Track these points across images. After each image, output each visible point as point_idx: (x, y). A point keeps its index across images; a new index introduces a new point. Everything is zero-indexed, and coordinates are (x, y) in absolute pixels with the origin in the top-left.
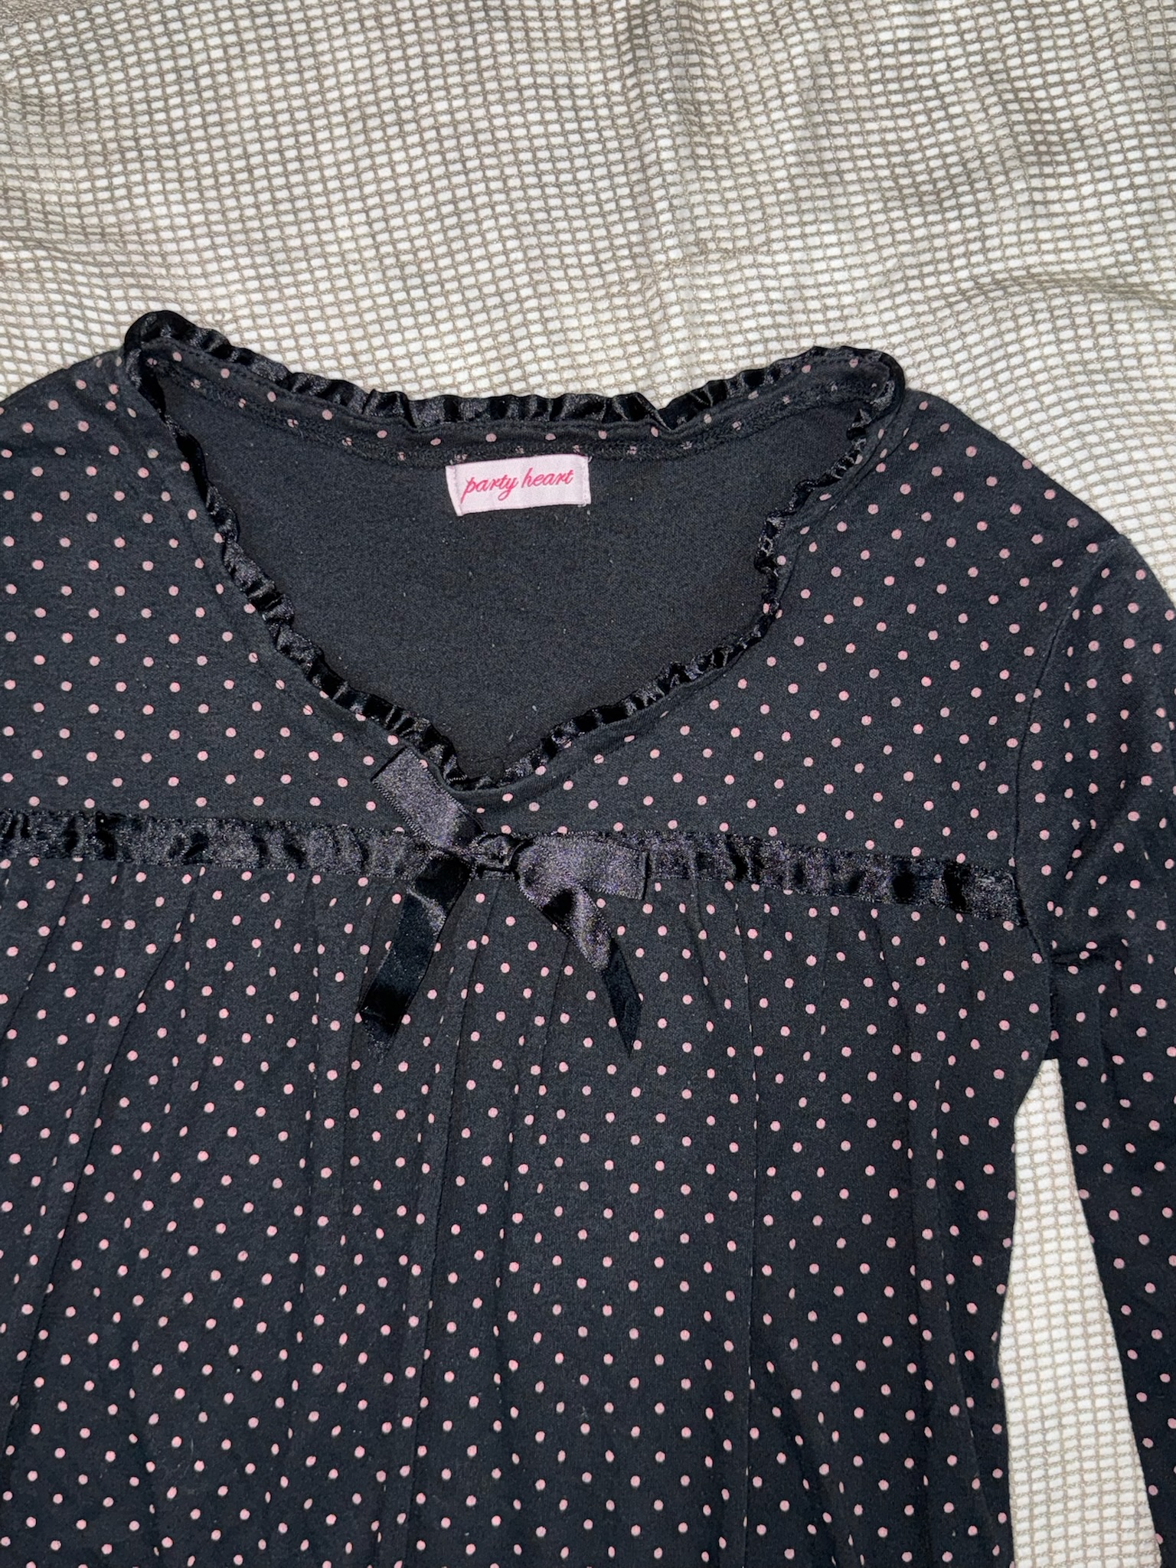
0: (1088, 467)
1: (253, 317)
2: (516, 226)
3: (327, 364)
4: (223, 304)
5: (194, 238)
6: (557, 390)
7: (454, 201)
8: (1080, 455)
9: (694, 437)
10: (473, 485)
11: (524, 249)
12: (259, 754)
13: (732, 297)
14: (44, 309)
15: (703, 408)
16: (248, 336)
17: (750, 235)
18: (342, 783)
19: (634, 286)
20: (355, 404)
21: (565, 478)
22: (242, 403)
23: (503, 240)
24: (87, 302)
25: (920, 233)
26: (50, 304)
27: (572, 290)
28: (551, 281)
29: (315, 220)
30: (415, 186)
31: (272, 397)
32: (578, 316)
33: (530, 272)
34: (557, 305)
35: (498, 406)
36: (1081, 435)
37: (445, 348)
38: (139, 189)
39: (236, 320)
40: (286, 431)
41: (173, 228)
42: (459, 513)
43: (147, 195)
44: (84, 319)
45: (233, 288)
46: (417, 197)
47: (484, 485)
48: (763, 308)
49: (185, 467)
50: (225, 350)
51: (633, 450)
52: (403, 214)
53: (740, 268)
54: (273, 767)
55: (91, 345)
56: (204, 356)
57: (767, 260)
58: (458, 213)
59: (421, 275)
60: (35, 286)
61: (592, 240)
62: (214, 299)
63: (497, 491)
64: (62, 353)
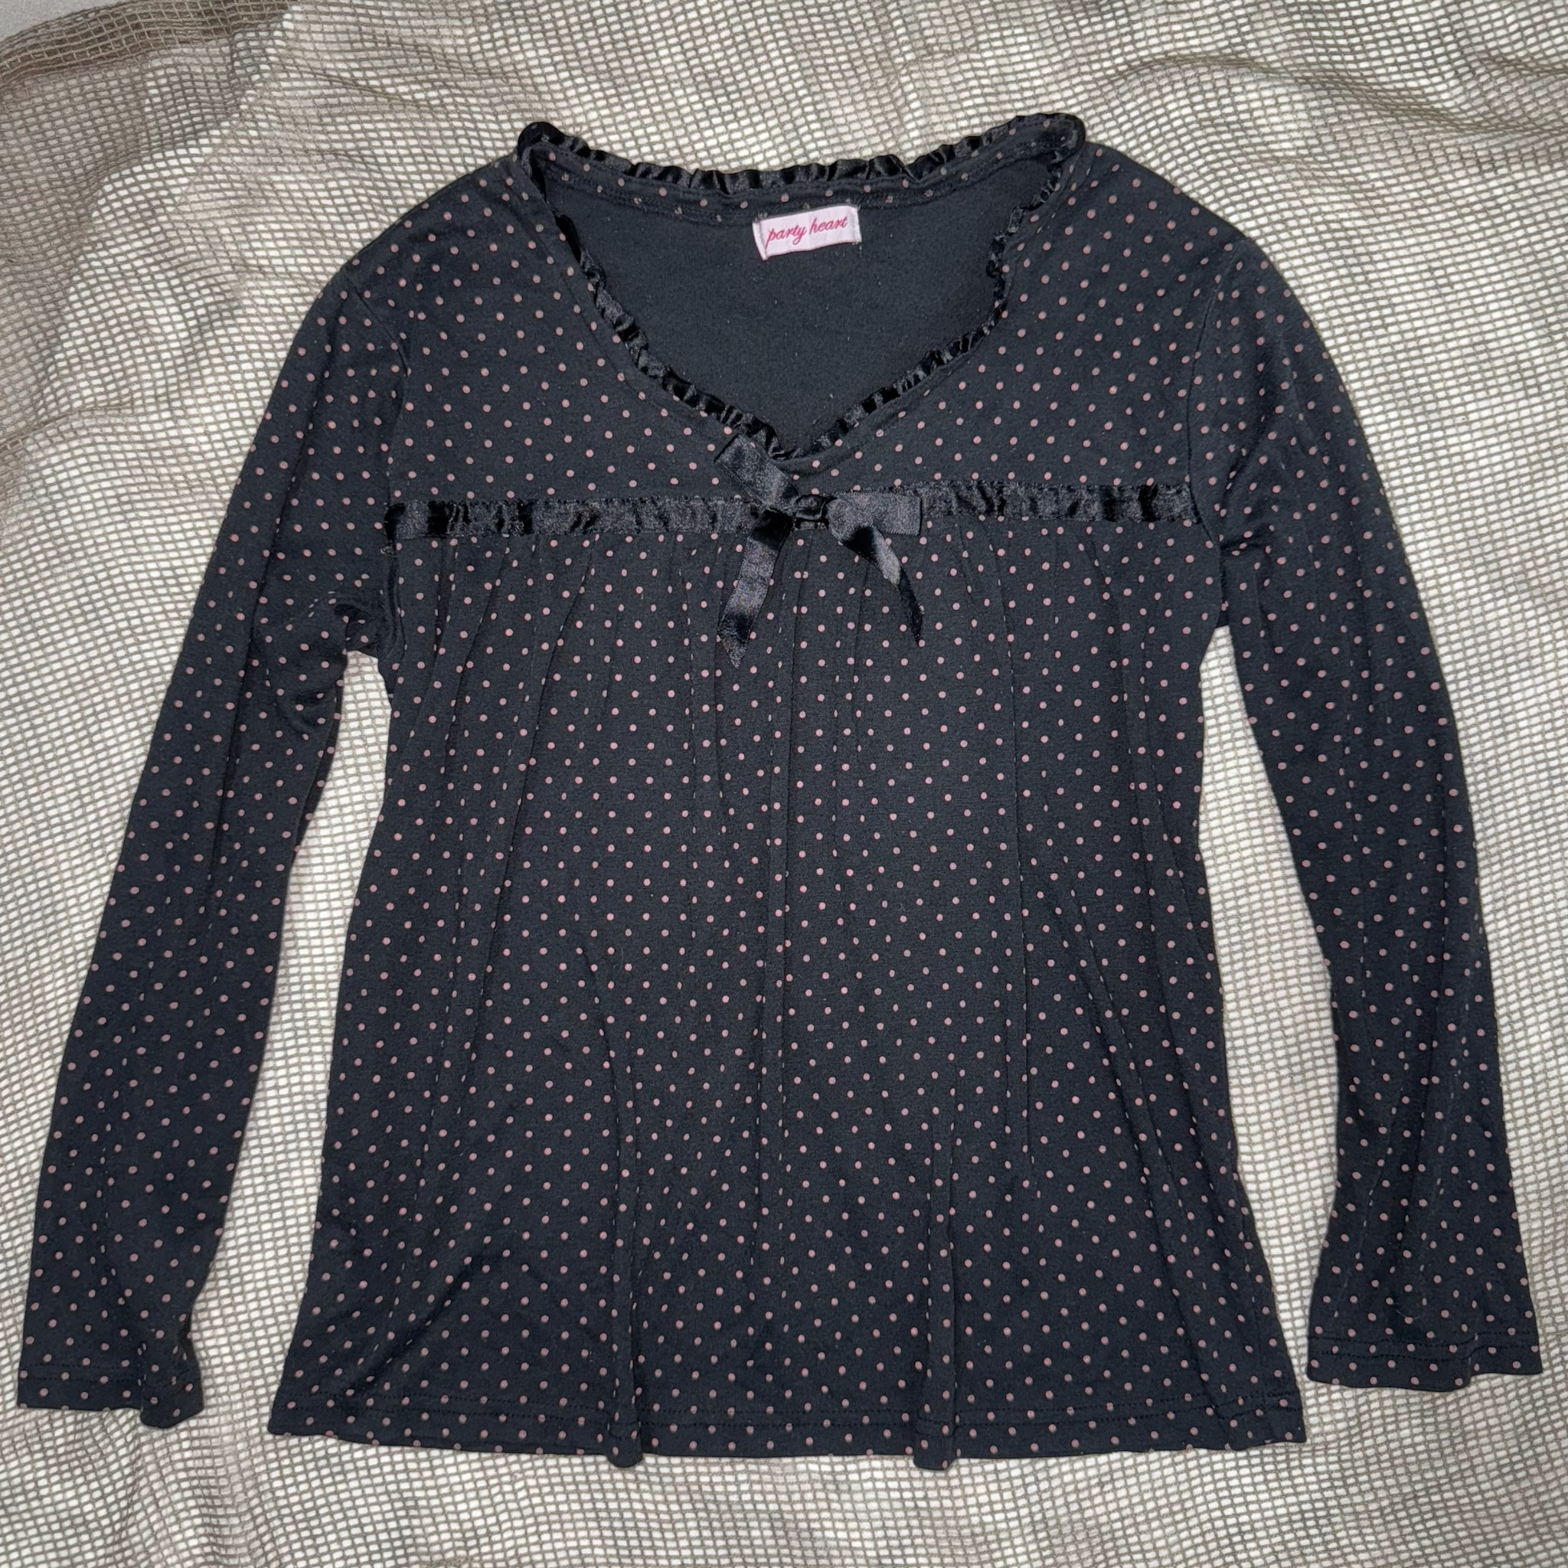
0: (1220, 194)
1: (603, 127)
2: (791, 45)
3: (660, 156)
4: (581, 119)
5: (557, 72)
6: (830, 161)
7: (745, 32)
8: (1214, 186)
9: (935, 186)
10: (773, 235)
11: (799, 62)
12: (631, 449)
13: (954, 84)
14: (449, 133)
15: (941, 163)
16: (600, 141)
17: (963, 40)
18: (693, 466)
19: (881, 82)
20: (683, 182)
21: (841, 223)
22: (600, 189)
23: (783, 56)
24: (481, 126)
25: (1086, 31)
26: (453, 129)
27: (836, 89)
28: (820, 83)
29: (644, 53)
30: (715, 23)
31: (621, 183)
32: (842, 106)
33: (804, 78)
34: (826, 100)
35: (788, 174)
36: (1214, 171)
37: (744, 138)
38: (514, 40)
39: (591, 130)
40: (634, 207)
41: (541, 66)
42: (764, 257)
43: (520, 43)
44: (480, 139)
45: (587, 107)
46: (717, 31)
47: (782, 234)
48: (977, 92)
49: (563, 237)
50: (585, 151)
51: (890, 199)
52: (708, 44)
53: (958, 64)
54: (641, 458)
55: (486, 157)
56: (572, 156)
57: (977, 56)
58: (748, 40)
59: (724, 86)
60: (441, 116)
61: (848, 53)
62: (574, 116)
63: (791, 237)
64: (465, 165)
